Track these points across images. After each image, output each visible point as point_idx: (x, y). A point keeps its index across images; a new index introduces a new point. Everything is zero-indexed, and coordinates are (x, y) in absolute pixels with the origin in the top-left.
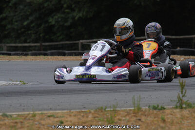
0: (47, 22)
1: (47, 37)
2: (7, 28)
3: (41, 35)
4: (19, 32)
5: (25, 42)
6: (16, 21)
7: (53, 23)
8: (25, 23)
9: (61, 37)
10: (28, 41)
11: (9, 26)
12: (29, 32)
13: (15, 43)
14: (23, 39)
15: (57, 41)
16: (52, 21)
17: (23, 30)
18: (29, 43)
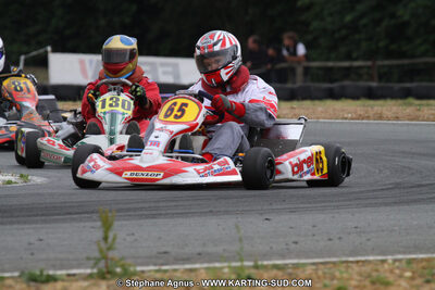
0: (393, 16)
1: (393, 47)
2: (311, 28)
3: (381, 44)
4: (337, 35)
5: (349, 57)
6: (331, 15)
7: (406, 18)
8: (348, 18)
9: (423, 48)
10: (355, 55)
11: (315, 24)
12: (357, 36)
13: (328, 60)
14: (343, 49)
15: (413, 56)
16: (404, 13)
17: (344, 32)
18: (356, 59)
